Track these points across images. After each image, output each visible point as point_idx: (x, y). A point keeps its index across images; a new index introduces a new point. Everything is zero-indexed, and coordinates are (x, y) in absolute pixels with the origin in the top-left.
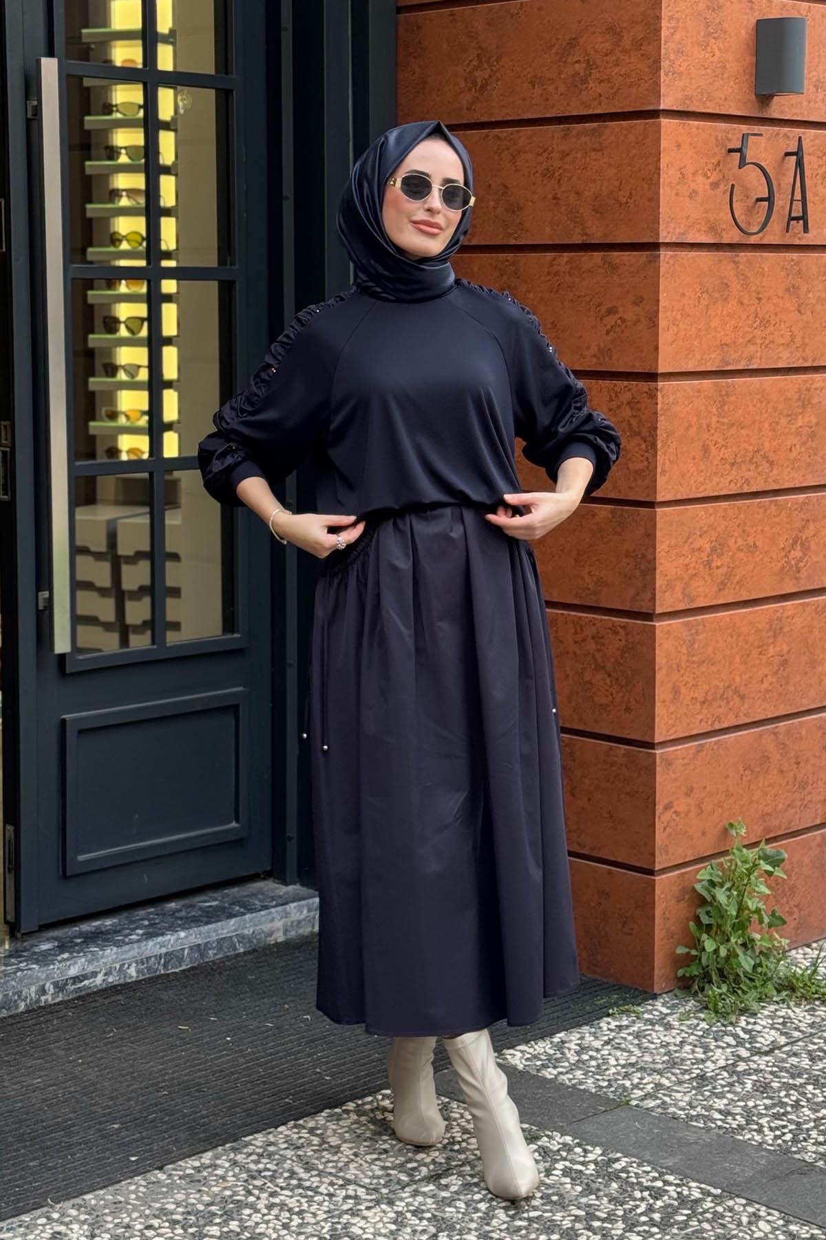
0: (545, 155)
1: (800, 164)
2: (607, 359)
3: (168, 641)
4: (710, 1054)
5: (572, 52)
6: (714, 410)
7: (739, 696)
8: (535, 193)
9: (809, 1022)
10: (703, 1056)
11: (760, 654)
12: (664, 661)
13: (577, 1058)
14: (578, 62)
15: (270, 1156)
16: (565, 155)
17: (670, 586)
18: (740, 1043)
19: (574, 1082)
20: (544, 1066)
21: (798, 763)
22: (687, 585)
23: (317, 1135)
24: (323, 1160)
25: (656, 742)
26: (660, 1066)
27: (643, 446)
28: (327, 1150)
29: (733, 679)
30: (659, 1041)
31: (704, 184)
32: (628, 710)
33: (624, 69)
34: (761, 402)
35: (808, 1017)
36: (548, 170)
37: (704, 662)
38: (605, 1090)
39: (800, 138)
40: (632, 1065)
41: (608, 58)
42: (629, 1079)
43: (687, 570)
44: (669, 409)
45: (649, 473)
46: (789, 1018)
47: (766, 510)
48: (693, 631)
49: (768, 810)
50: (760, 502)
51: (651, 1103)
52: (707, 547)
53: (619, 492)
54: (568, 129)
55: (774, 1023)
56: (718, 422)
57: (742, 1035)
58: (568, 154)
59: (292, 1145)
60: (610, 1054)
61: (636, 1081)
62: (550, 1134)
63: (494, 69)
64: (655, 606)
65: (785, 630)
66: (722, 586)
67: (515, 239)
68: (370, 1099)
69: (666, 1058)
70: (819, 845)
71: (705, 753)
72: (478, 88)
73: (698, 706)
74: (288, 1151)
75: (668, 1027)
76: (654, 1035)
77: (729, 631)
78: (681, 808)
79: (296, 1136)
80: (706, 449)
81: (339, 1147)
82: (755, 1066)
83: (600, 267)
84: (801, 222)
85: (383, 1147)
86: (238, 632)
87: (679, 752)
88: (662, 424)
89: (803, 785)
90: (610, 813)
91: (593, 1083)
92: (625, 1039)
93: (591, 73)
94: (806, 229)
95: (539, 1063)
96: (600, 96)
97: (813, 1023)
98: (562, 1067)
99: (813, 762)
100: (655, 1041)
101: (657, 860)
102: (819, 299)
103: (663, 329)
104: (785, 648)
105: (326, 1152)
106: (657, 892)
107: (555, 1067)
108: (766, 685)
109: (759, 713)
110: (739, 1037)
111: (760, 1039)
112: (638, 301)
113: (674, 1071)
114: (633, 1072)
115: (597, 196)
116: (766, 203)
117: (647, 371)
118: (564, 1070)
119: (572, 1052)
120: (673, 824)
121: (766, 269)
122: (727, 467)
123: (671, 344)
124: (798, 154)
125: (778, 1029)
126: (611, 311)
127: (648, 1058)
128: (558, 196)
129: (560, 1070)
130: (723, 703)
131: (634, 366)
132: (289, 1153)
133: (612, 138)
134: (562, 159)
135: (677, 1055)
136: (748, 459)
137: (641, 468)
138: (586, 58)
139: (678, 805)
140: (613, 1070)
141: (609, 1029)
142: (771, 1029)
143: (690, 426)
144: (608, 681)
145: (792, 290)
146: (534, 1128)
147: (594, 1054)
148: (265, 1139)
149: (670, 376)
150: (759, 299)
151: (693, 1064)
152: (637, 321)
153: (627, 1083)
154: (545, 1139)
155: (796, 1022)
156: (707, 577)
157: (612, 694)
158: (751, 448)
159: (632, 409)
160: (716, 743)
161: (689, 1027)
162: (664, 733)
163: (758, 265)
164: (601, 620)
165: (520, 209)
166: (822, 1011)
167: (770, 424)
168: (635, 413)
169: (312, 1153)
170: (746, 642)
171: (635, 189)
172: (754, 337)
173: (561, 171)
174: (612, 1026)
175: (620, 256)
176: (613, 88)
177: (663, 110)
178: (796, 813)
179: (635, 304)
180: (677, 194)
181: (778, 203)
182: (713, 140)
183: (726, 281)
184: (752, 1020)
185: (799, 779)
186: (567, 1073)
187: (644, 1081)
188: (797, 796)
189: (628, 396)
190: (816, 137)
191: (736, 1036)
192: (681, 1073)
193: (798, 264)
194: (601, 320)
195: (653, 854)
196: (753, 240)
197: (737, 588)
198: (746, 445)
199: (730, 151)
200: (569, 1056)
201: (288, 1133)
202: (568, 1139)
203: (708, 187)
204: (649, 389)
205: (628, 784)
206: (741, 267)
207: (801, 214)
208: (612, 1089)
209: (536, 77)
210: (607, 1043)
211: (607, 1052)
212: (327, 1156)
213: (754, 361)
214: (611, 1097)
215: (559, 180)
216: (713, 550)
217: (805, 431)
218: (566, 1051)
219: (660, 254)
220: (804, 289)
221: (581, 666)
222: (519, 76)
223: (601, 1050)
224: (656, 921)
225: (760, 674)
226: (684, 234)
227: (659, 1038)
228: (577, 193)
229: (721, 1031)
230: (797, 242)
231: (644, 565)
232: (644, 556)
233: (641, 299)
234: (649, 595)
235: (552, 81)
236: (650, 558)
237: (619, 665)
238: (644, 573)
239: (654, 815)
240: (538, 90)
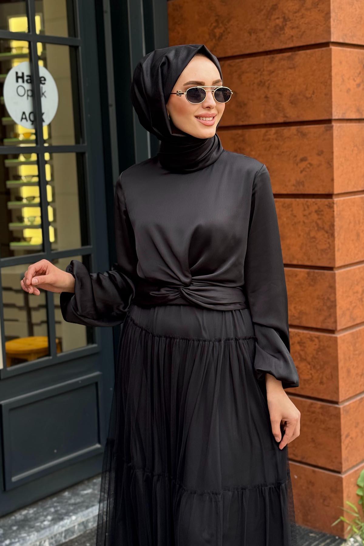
0: (259, 73)
2: (301, 187)
5: (274, 13)
6: (362, 212)
8: (254, 95)
12: (342, 356)
14: (278, 18)
16: (271, 72)
17: (344, 314)
22: (351, 313)
25: (340, 401)
27: (326, 236)
31: (353, 85)
32: (321, 383)
33: (307, 20)
36: (261, 82)
41: (296, 15)
43: (351, 304)
44: (340, 214)
45: (331, 249)
48: (356, 337)
53: (312, 261)
54: (273, 57)
58: (273, 72)
63: (226, 27)
64: (336, 326)
72: (217, 38)
83: (295, 135)
86: (96, 344)
87: (350, 404)
88: (337, 223)
93: (286, 24)
96: (292, 37)
101: (343, 466)
103: (336, 168)
106: (344, 484)
112: (320, 153)
115: (292, 95)
117: (326, 193)
120: (350, 445)
123: (340, 177)
126: (303, 160)
128: (268, 96)
131: (319, 191)
133: (301, 60)
134: (269, 75)
137: (325, 248)
138: (283, 16)
139: (353, 434)
143: (350, 223)
144: (309, 367)
149: (339, 195)
152: (319, 166)
157: (312, 374)
159: (318, 214)
162: (344, 395)
165: (245, 105)
168: (320, 217)
171: (316, 89)
173: (269, 82)
175: (308, 128)
176: (300, 32)
177: (333, 42)
179: (319, 155)
180: (341, 91)
182: (357, 59)
189: (315, 208)
194: (297, 165)
195: (341, 463)
203: (355, 86)
204: (329, 203)
209: (252, 29)
215: (268, 87)
219: (332, 127)
222: (242, 30)
224: (344, 500)
226: (345, 114)
228: (280, 94)
231: (329, 304)
232: (328, 299)
233: (322, 152)
234: (333, 320)
235: (262, 30)
236: (332, 299)
237: (315, 358)
238: (329, 308)
239: (340, 442)
240: (254, 37)
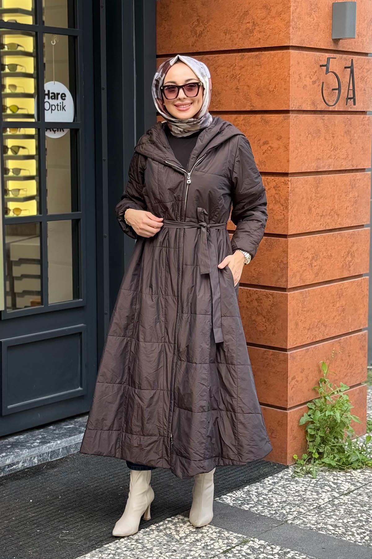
0: (232, 68)
1: (352, 72)
2: (263, 166)
3: (49, 303)
4: (320, 495)
5: (245, 17)
6: (314, 190)
7: (324, 325)
8: (227, 86)
9: (363, 478)
10: (317, 497)
11: (333, 306)
12: (292, 311)
13: (257, 499)
14: (249, 23)
15: (119, 554)
16: (242, 68)
17: (294, 275)
18: (333, 490)
19: (259, 511)
20: (243, 504)
21: (349, 356)
22: (301, 275)
23: (140, 543)
24: (146, 556)
25: (288, 348)
26: (297, 502)
27: (282, 208)
28: (146, 551)
29: (322, 318)
30: (294, 489)
31: (309, 82)
32: (274, 333)
33: (272, 26)
34: (334, 186)
35: (362, 476)
36: (233, 75)
37: (309, 310)
38: (274, 515)
39: (352, 60)
40: (285, 502)
41: (264, 21)
42: (285, 509)
43: (302, 267)
44: (294, 190)
45: (285, 219)
46: (353, 476)
47: (336, 238)
48: (304, 296)
49: (337, 378)
50: (333, 234)
51: (298, 522)
52: (311, 256)
53: (270, 230)
54: (243, 55)
55: (346, 479)
56: (315, 196)
57: (333, 485)
58: (243, 67)
59: (128, 548)
60: (272, 497)
61: (288, 510)
62: (253, 539)
63: (206, 26)
64: (287, 284)
65: (344, 294)
66: (317, 274)
67: (217, 108)
68: (161, 523)
69: (299, 498)
70: (358, 393)
71: (309, 353)
72: (198, 35)
73: (306, 331)
74: (127, 552)
75: (297, 482)
76: (291, 487)
77: (319, 296)
78: (299, 379)
79: (129, 544)
80: (310, 209)
81: (151, 549)
82: (343, 501)
83: (260, 122)
84: (352, 100)
85: (173, 548)
86: (81, 298)
87: (298, 353)
88: (291, 198)
89: (352, 366)
90: (265, 381)
91: (268, 512)
92: (278, 489)
93: (255, 28)
94: (355, 104)
95: (240, 502)
96: (260, 39)
97: (365, 478)
98: (251, 504)
99: (356, 355)
100: (292, 489)
101: (288, 403)
102: (359, 137)
103: (291, 151)
104: (344, 303)
105: (146, 552)
106: (289, 419)
107: (248, 504)
108: (336, 319)
109: (333, 333)
110: (332, 486)
111: (342, 487)
112: (279, 138)
113: (305, 504)
114: (286, 506)
115: (258, 88)
116: (337, 91)
117: (283, 172)
118: (253, 506)
119: (254, 496)
120: (295, 386)
121: (336, 123)
122: (319, 218)
123: (295, 159)
124: (351, 67)
125: (349, 482)
126: (265, 143)
127: (291, 498)
128: (239, 87)
129: (251, 505)
130: (317, 329)
131: (277, 170)
132: (128, 553)
133: (266, 60)
134: (240, 70)
135: (304, 496)
136: (328, 213)
137: (280, 218)
138: (253, 21)
139: (298, 377)
140: (276, 505)
141: (269, 484)
142: (346, 482)
143: (303, 198)
144: (264, 320)
145: (348, 132)
146: (245, 537)
147: (265, 497)
148: (115, 546)
149: (294, 174)
150: (333, 137)
151: (313, 501)
152: (279, 148)
153: (284, 512)
154: (251, 542)
155: (357, 478)
156: (310, 271)
157: (266, 326)
158: (329, 208)
159: (276, 190)
160: (314, 347)
161: (307, 482)
162: (292, 344)
163: (333, 121)
164: (260, 291)
165: (219, 94)
166: (368, 472)
167: (338, 197)
168: (277, 192)
169: (139, 553)
170: (327, 300)
171: (278, 84)
172: (331, 155)
173: (240, 75)
174: (270, 482)
175: (269, 116)
176: (266, 35)
177: (292, 46)
178: (348, 379)
179: (278, 139)
180: (298, 87)
181: (342, 91)
182: (313, 60)
183: (319, 128)
184: (336, 478)
185: (350, 363)
186: (254, 507)
187: (292, 510)
188: (349, 371)
189: (274, 183)
190: (358, 59)
191: (330, 486)
192: (309, 506)
193: (350, 120)
194: (260, 147)
195: (287, 401)
196: (331, 109)
197: (323, 275)
198: (327, 207)
199: (321, 66)
200: (253, 498)
201: (126, 542)
202: (262, 542)
203: (311, 83)
204: (285, 181)
205: (274, 368)
206: (326, 122)
207: (352, 96)
208: (278, 515)
209: (227, 30)
210: (270, 491)
211: (270, 496)
212: (147, 554)
213: (331, 167)
214: (278, 519)
215: (239, 80)
216: (313, 258)
217: (353, 200)
218: (251, 495)
219: (289, 116)
220: (353, 132)
221: (250, 313)
222: (219, 30)
223: (268, 495)
224: (288, 432)
225: (333, 315)
226: (300, 106)
227: (294, 488)
228: (248, 86)
229: (323, 483)
230: (350, 110)
231: (282, 266)
232: (282, 261)
233: (281, 137)
234: (285, 279)
235: (236, 32)
236: (285, 262)
237: (269, 312)
238: (282, 269)
239: (287, 382)
240: (228, 36)
